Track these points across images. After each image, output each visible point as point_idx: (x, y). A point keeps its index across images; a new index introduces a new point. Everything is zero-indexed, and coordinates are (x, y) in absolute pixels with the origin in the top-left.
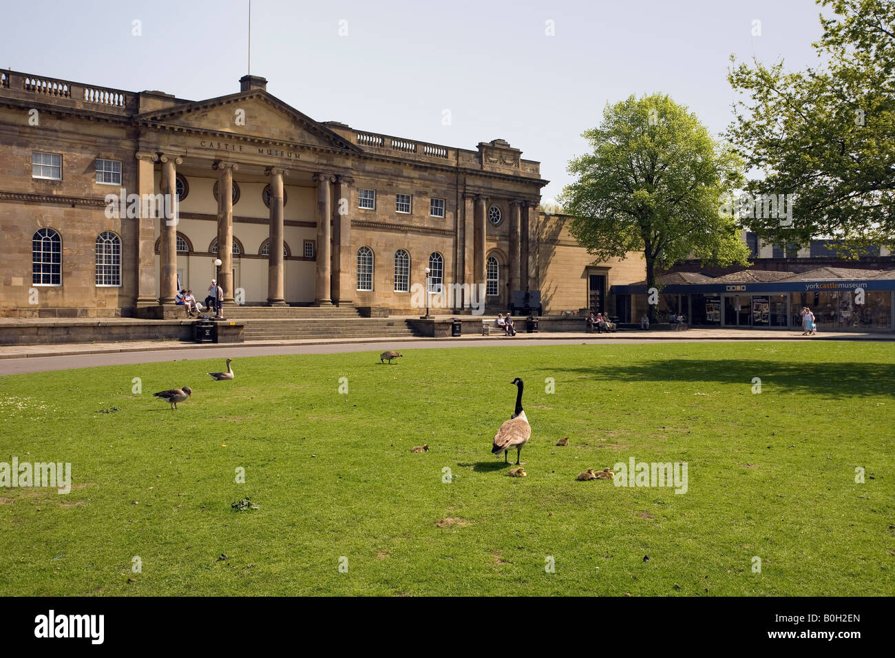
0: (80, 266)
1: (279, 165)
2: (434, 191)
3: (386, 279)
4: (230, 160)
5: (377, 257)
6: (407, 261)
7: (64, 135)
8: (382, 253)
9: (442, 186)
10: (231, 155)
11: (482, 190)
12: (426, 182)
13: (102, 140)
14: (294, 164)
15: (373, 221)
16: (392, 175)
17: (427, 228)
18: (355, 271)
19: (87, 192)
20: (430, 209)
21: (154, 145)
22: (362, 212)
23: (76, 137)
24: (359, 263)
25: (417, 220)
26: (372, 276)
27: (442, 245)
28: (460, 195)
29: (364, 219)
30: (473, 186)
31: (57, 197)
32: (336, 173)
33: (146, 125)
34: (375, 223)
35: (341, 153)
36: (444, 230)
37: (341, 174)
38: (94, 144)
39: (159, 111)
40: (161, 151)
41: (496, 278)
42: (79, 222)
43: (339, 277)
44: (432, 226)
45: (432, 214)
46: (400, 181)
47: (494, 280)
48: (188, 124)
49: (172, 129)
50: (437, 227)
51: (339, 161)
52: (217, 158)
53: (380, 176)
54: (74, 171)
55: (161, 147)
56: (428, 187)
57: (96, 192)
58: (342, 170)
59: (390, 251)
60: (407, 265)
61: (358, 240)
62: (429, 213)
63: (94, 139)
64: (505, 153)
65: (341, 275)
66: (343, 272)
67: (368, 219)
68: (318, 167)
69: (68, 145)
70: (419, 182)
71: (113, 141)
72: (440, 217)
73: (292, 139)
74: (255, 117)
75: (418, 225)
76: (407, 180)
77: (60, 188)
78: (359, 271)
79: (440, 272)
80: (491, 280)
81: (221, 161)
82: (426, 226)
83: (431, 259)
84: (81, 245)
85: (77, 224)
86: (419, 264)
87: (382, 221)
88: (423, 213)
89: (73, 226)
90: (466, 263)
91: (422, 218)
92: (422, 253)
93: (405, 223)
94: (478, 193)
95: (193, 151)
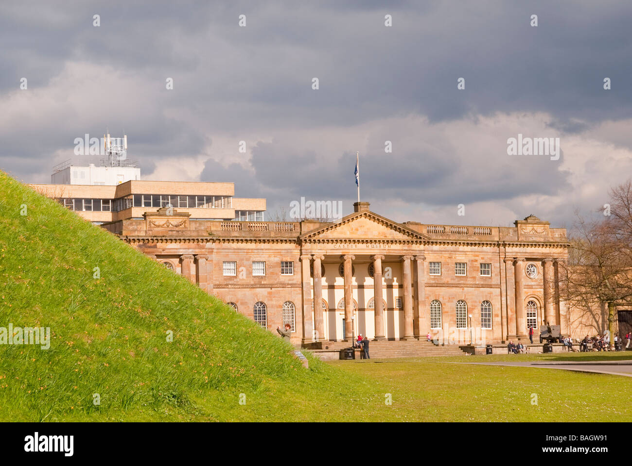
0: (276, 322)
1: (379, 254)
2: (483, 258)
3: (451, 321)
4: (350, 254)
5: (443, 306)
6: (465, 308)
7: (267, 251)
8: (446, 304)
9: (489, 255)
10: (351, 251)
11: (519, 254)
12: (476, 253)
13: (283, 251)
14: (388, 252)
15: (440, 282)
16: (451, 251)
17: (478, 284)
18: (429, 316)
19: (277, 281)
20: (480, 271)
21: (309, 251)
22: (433, 277)
23: (271, 251)
24: (432, 311)
25: (471, 279)
26: (441, 319)
27: (489, 295)
28: (502, 260)
29: (434, 282)
30: (511, 252)
31: (264, 284)
32: (414, 254)
33: (305, 240)
34: (441, 284)
35: (416, 242)
36: (491, 285)
37: (417, 255)
38: (279, 254)
39: (312, 231)
40: (313, 254)
41: (535, 316)
42: (274, 297)
43: (418, 321)
44: (482, 283)
45: (481, 274)
46: (457, 254)
47: (533, 318)
48: (327, 236)
49: (319, 240)
50: (485, 283)
51: (415, 247)
52: (343, 254)
53: (443, 253)
54: (271, 270)
55: (313, 251)
56: (477, 256)
57: (281, 280)
58: (418, 252)
59: (452, 302)
60: (465, 311)
61: (430, 296)
62: (480, 273)
63: (280, 251)
64: (537, 225)
65: (420, 319)
66: (421, 318)
67: (437, 282)
68: (402, 252)
69: (268, 256)
70: (471, 253)
71: (289, 251)
72: (488, 276)
73: (386, 236)
74: (364, 226)
75: (472, 283)
76: (463, 253)
77: (265, 280)
78: (432, 316)
79: (489, 314)
80: (531, 318)
81: (345, 255)
82: (477, 283)
83: (482, 305)
84: (276, 310)
85: (273, 299)
86: (473, 309)
87: (446, 282)
88: (474, 274)
89: (272, 300)
90: (509, 307)
91: (474, 278)
92: (475, 302)
93: (462, 282)
94: (515, 257)
95: (329, 251)
